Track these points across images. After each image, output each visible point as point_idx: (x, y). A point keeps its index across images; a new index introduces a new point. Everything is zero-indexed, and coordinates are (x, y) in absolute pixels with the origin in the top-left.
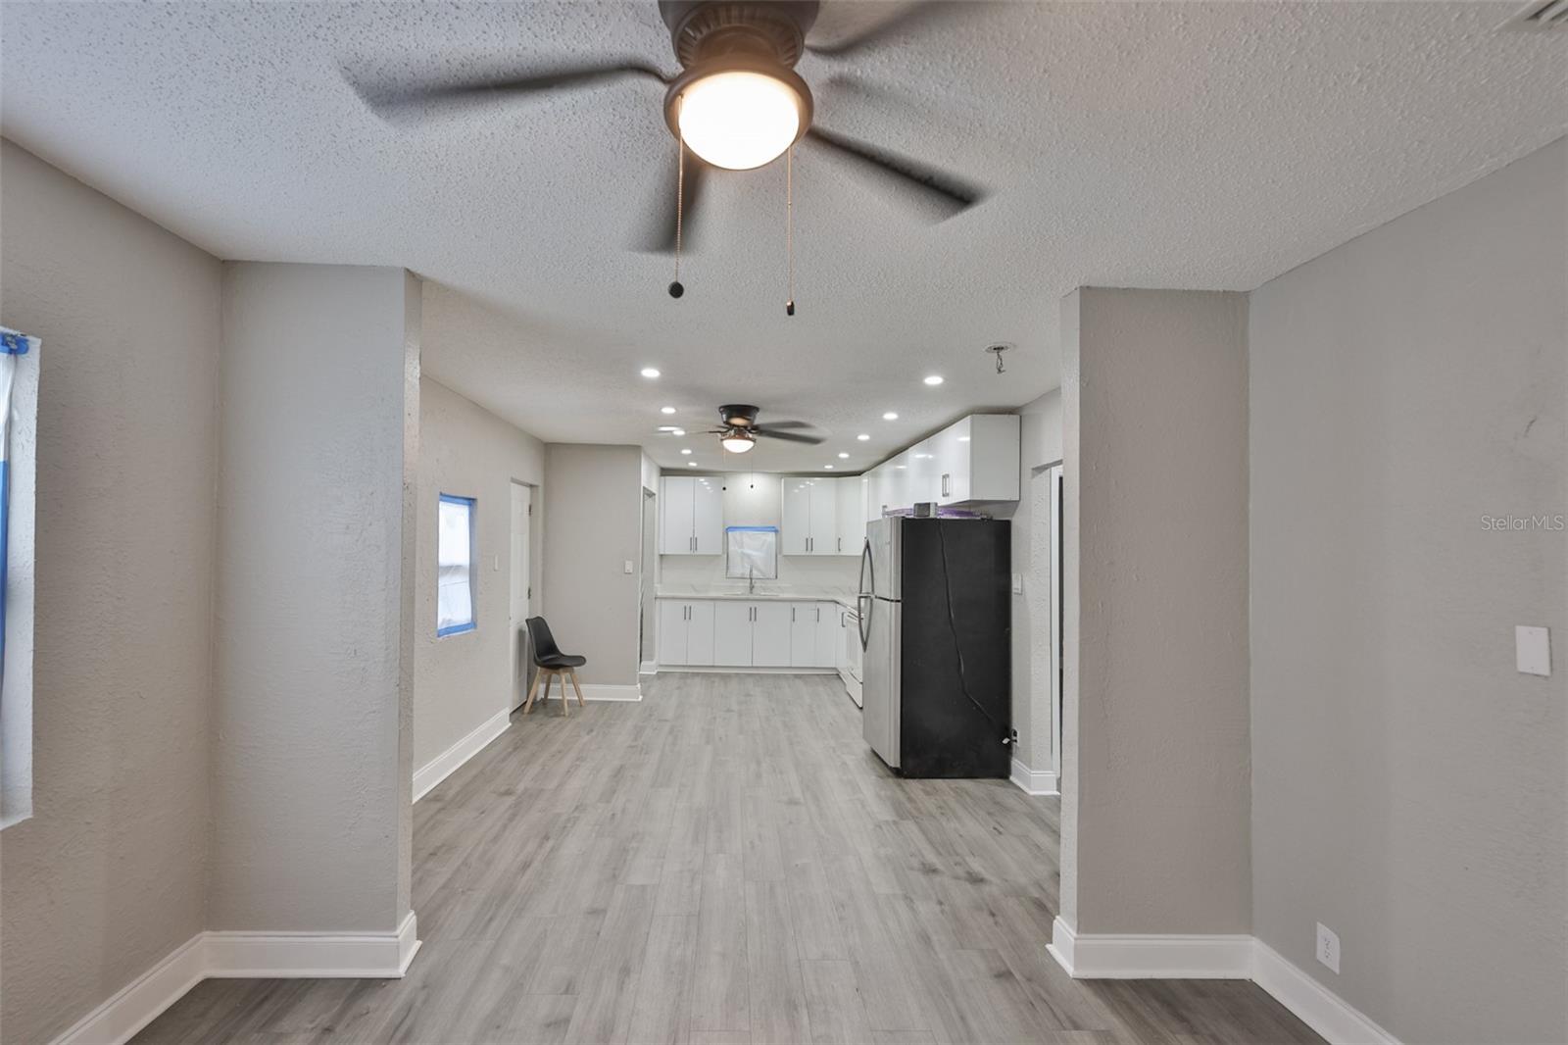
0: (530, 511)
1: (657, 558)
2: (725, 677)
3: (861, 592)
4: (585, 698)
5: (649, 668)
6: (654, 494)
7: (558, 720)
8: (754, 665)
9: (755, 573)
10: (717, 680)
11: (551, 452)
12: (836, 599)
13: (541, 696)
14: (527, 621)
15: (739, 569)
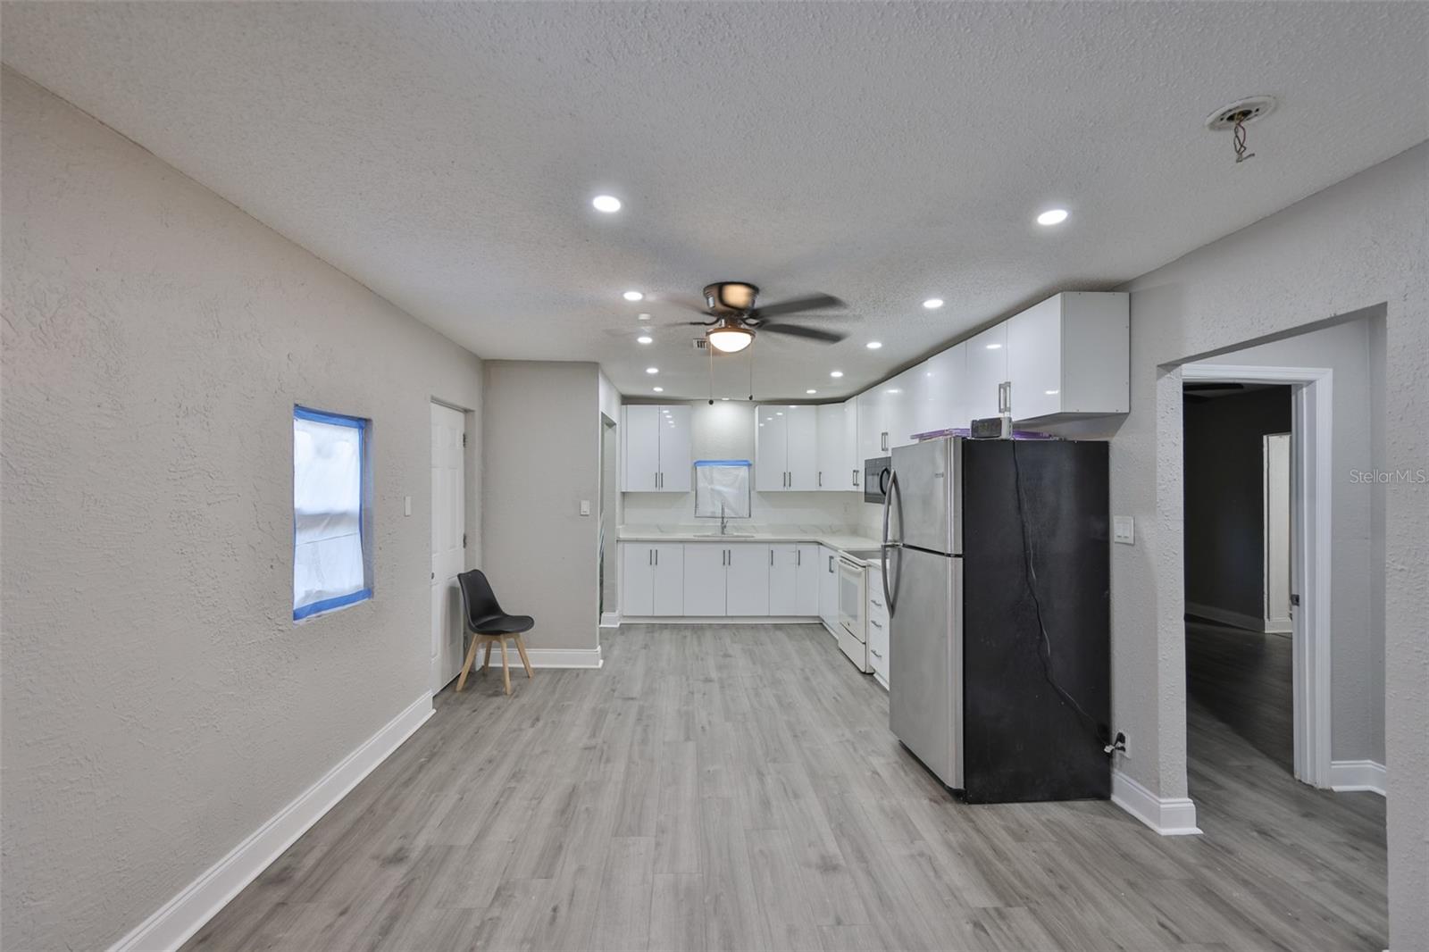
0: (464, 441)
1: (618, 496)
2: (697, 629)
3: (886, 540)
4: (532, 666)
5: (611, 621)
6: (615, 424)
7: (498, 701)
8: (729, 614)
9: (728, 512)
10: (688, 633)
11: (489, 369)
12: (819, 539)
13: (480, 663)
14: (459, 576)
15: (710, 507)
